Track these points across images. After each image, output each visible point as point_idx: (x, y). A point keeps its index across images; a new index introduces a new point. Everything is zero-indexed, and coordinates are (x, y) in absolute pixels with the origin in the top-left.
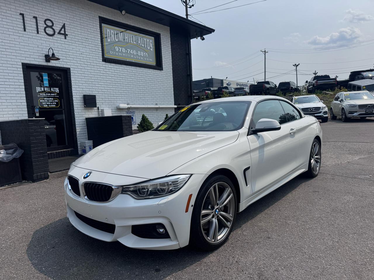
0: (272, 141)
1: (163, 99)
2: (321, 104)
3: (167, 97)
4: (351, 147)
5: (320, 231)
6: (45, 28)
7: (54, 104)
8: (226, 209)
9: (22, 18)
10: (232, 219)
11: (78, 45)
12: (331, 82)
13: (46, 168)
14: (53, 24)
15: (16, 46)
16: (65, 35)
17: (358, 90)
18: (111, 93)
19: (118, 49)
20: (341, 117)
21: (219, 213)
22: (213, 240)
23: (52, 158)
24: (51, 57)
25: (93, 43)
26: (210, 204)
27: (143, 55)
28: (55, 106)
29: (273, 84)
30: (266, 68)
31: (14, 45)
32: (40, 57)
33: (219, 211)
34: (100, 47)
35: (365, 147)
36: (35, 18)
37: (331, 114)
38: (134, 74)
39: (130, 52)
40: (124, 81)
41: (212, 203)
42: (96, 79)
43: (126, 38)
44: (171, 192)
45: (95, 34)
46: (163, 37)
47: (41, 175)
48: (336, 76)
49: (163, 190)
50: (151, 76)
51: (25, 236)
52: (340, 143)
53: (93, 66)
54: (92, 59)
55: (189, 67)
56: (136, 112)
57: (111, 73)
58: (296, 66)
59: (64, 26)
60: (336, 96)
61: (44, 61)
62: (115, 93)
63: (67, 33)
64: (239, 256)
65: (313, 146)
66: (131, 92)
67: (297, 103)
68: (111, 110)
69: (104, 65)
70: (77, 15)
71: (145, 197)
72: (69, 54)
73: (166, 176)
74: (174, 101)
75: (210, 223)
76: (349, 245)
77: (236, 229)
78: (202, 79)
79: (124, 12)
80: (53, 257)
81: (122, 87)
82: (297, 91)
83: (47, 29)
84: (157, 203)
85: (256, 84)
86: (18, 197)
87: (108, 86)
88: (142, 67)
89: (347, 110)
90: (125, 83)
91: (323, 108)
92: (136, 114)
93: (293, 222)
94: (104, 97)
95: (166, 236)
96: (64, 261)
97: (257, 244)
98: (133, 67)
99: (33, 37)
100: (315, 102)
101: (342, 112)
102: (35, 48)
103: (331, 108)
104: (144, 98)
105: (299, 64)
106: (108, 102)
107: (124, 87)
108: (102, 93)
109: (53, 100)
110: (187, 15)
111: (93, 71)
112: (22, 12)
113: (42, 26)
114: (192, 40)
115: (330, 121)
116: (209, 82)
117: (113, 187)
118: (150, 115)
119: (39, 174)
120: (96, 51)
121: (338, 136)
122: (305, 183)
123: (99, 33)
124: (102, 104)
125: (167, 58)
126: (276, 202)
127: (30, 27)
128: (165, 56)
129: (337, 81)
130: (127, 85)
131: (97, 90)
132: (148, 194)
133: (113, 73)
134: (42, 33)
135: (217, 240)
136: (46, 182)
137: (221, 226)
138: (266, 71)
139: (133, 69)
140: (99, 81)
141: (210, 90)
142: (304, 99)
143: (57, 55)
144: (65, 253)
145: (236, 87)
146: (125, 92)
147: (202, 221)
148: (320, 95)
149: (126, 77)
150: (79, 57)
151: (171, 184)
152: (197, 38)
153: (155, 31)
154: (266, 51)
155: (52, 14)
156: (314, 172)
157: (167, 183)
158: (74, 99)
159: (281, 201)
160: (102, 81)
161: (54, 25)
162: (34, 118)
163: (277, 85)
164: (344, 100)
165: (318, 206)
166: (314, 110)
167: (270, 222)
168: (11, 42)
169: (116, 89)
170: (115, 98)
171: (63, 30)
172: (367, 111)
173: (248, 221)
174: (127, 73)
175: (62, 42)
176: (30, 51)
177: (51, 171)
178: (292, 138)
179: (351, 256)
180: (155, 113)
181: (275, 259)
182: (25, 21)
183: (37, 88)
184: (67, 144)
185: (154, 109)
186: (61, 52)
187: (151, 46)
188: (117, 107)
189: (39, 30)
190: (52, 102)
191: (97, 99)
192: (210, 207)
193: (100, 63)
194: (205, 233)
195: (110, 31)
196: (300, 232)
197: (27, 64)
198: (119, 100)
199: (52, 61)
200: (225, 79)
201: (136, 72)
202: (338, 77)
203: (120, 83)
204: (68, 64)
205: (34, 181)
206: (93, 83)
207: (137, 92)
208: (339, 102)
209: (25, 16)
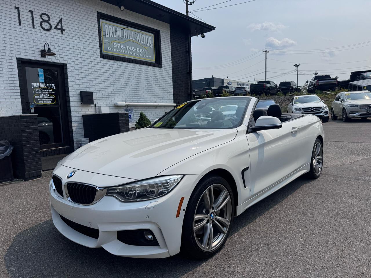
0: (272, 140)
1: (162, 97)
2: (321, 104)
3: (167, 95)
4: (353, 147)
5: (324, 238)
6: (41, 23)
7: (50, 101)
8: (222, 213)
9: (17, 12)
10: (228, 224)
11: (75, 41)
12: (332, 82)
13: (38, 166)
14: (49, 18)
15: (11, 40)
16: (62, 30)
17: (358, 90)
18: (109, 90)
19: (116, 45)
20: (341, 117)
21: (215, 217)
22: (207, 248)
23: (47, 156)
24: (47, 52)
25: (90, 39)
26: (204, 207)
27: (142, 52)
28: (51, 102)
29: (274, 84)
30: (267, 68)
31: (8, 40)
32: (36, 53)
33: (215, 215)
34: (98, 43)
35: (367, 148)
36: (31, 12)
37: (332, 114)
38: (132, 71)
39: (128, 49)
40: (123, 78)
41: (207, 207)
42: (94, 75)
43: (125, 34)
44: (161, 194)
45: (93, 30)
46: (163, 34)
47: (33, 173)
48: (337, 77)
49: (152, 192)
50: (150, 73)
51: (8, 239)
52: (342, 143)
53: (90, 63)
54: (90, 55)
55: (188, 65)
56: (134, 110)
57: (109, 70)
58: (297, 66)
59: (61, 21)
60: (337, 96)
61: (40, 56)
62: (113, 90)
63: (63, 28)
64: (235, 265)
65: (316, 146)
66: (129, 89)
67: (298, 102)
68: (108, 107)
69: (102, 62)
70: (74, 10)
71: (132, 200)
72: (66, 49)
73: (156, 177)
74: (173, 99)
75: (204, 228)
76: (355, 254)
77: (232, 235)
78: (203, 78)
79: (122, 8)
80: (33, 264)
81: (120, 84)
82: (297, 90)
83: (43, 23)
84: (145, 207)
85: (257, 83)
86: (7, 196)
87: (106, 83)
88: (141, 64)
89: (348, 109)
90: (124, 80)
91: (324, 108)
92: (134, 112)
93: (294, 227)
94: (102, 94)
95: (154, 243)
96: (45, 268)
97: (255, 251)
98: (131, 64)
99: (29, 32)
100: (316, 102)
101: (343, 112)
102: (30, 43)
103: (332, 108)
104: (143, 96)
105: (300, 64)
106: (105, 99)
107: (122, 84)
108: (100, 90)
109: (49, 96)
110: (187, 12)
111: (90, 67)
112: (17, 6)
113: (38, 20)
114: (192, 38)
115: (331, 121)
116: (210, 81)
117: (98, 189)
118: (148, 113)
119: (31, 172)
120: (94, 47)
121: (339, 136)
122: (306, 184)
123: (97, 29)
124: (99, 101)
125: (167, 55)
126: (276, 205)
127: (25, 21)
128: (165, 53)
129: (338, 81)
130: (125, 82)
131: (94, 87)
132: (135, 196)
133: (111, 70)
134: (38, 28)
135: (212, 248)
136: (39, 180)
137: (217, 231)
138: (267, 71)
139: (131, 66)
140: (97, 78)
141: (210, 89)
142: (305, 99)
143: (52, 50)
144: (47, 259)
145: (237, 86)
146: (123, 89)
147: (195, 227)
148: (320, 94)
149: (124, 74)
150: (76, 53)
151: (161, 186)
152: (197, 36)
153: (155, 28)
154: (267, 51)
155: (48, 8)
156: (316, 173)
157: (157, 184)
158: (70, 95)
159: (281, 203)
160: (99, 78)
161: (51, 20)
162: (29, 115)
163: (278, 85)
164: (345, 100)
165: (320, 209)
166: (315, 109)
167: (269, 227)
168: (6, 36)
169: (114, 86)
170: (113, 95)
171: (60, 24)
172: (368, 112)
173: (246, 225)
174: (125, 70)
175: (58, 37)
176: (26, 45)
177: (43, 170)
178: (294, 137)
179: (359, 267)
180: (154, 111)
181: (274, 270)
182: (20, 15)
183: (32, 83)
184: (63, 142)
185: (153, 107)
186: (58, 48)
187: (151, 43)
188: (114, 104)
189: (35, 24)
190: (48, 98)
191: (94, 96)
192: (204, 212)
193: (98, 59)
194: (198, 240)
195: (108, 27)
196: (302, 239)
197: (21, 59)
198: (116, 97)
199: (48, 57)
200: (226, 78)
201: (135, 69)
202: (338, 77)
203: (118, 79)
204: (65, 59)
205: (26, 180)
206: (90, 79)
207: (136, 90)
208: (340, 102)
209: (20, 10)
